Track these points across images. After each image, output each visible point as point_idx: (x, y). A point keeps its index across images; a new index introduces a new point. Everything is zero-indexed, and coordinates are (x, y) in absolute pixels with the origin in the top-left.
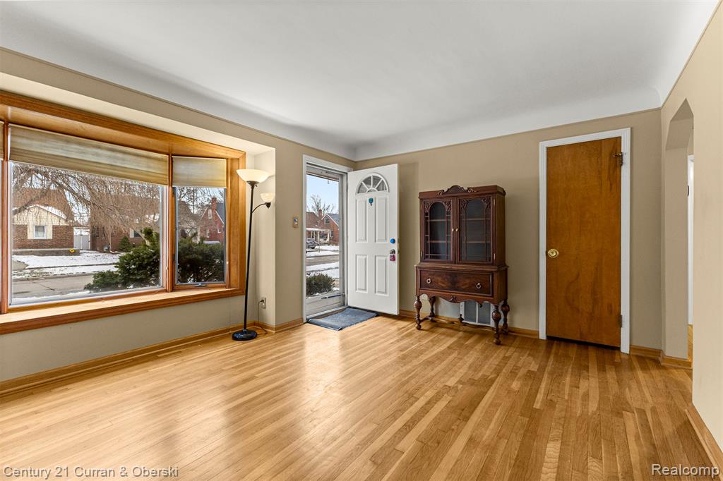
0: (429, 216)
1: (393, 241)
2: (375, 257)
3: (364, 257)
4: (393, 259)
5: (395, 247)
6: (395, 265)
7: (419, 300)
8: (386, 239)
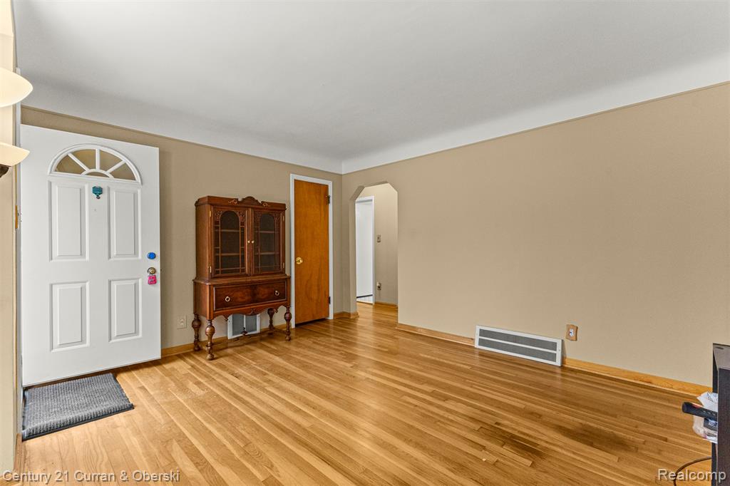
0: (219, 226)
1: (152, 256)
2: (110, 282)
3: (79, 286)
4: (153, 281)
5: (156, 264)
6: (157, 289)
7: (211, 326)
8: (136, 253)
